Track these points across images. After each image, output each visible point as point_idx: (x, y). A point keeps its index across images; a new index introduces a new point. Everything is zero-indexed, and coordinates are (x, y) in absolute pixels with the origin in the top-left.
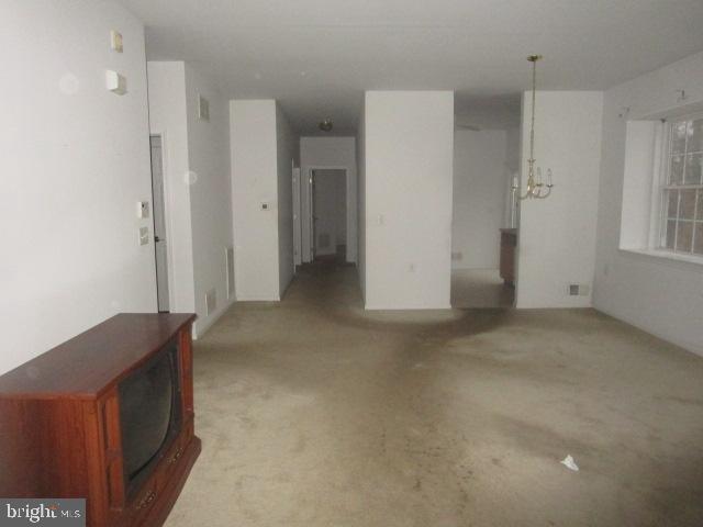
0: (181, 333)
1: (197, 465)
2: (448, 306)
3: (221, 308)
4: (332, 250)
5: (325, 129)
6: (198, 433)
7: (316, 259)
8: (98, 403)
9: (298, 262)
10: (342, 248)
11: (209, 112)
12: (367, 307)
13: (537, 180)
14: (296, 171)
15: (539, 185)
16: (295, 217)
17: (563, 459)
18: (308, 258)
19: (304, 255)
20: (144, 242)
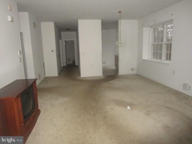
0: (34, 84)
1: (40, 116)
2: (102, 75)
3: (42, 78)
4: (71, 62)
5: (68, 30)
6: (39, 108)
7: (67, 65)
8: (16, 99)
9: (62, 66)
10: (74, 62)
11: (36, 26)
12: (81, 76)
13: (122, 43)
14: (60, 41)
15: (122, 44)
16: (61, 53)
17: (127, 107)
18: (65, 65)
19: (64, 64)
20: (21, 61)
